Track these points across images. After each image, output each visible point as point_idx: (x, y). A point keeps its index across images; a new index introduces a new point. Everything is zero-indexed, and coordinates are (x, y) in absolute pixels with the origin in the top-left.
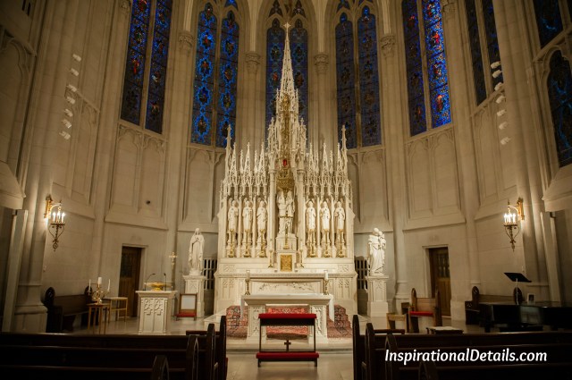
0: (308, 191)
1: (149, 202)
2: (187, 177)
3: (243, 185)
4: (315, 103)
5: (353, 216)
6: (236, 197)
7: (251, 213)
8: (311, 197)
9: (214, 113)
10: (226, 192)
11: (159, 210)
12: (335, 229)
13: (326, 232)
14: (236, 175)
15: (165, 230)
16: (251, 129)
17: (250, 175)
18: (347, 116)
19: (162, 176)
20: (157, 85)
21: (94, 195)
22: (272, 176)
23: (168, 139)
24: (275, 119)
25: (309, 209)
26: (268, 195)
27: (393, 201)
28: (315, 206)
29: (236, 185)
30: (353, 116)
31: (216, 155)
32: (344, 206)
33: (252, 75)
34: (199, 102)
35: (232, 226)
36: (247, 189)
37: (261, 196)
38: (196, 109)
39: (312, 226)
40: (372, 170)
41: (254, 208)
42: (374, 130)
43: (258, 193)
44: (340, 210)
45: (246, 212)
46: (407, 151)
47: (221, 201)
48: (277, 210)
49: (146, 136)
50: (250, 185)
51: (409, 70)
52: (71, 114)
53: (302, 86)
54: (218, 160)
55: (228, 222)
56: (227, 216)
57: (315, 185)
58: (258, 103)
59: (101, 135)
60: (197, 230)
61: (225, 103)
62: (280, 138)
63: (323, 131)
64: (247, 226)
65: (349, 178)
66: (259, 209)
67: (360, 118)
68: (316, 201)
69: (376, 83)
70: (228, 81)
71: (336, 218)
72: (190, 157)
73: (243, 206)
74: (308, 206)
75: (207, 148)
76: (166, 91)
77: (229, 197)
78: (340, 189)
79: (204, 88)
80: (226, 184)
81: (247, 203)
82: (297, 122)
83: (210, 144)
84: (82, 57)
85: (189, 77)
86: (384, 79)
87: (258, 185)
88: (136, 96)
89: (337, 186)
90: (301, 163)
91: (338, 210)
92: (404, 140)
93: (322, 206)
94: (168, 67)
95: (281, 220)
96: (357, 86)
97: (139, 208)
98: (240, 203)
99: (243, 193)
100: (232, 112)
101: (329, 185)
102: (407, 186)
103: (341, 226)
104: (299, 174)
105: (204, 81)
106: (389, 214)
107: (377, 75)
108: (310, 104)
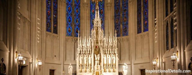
0: (104, 52)
1: (55, 56)
2: (66, 47)
3: (84, 50)
4: (107, 21)
5: (118, 59)
6: (81, 54)
7: (87, 59)
8: (105, 53)
9: (73, 25)
10: (79, 52)
11: (58, 58)
12: (113, 63)
13: (110, 65)
14: (81, 47)
15: (60, 64)
16: (86, 30)
17: (86, 47)
18: (117, 26)
19: (58, 48)
20: (55, 18)
21: (42, 55)
22: (93, 47)
23: (60, 36)
24: (93, 29)
25: (104, 57)
26: (92, 53)
27: (131, 55)
28: (106, 56)
29: (82, 50)
30: (119, 25)
31: (74, 40)
32: (115, 56)
33: (85, 11)
34: (68, 22)
35: (81, 63)
36: (85, 51)
37: (90, 53)
38: (67, 25)
39: (105, 63)
40: (125, 45)
41: (87, 57)
42: (126, 31)
43: (89, 53)
44: (114, 57)
45: (85, 58)
46: (136, 39)
47: (77, 55)
48: (94, 58)
49: (53, 36)
50: (86, 50)
51: (138, 11)
52: (39, 36)
53: (103, 14)
54: (75, 41)
55: (79, 61)
56: (79, 60)
57: (106, 50)
58: (88, 21)
59: (42, 38)
60: (70, 64)
61: (76, 21)
62: (95, 35)
63: (109, 31)
64: (85, 63)
65: (117, 48)
66: (89, 57)
67: (122, 26)
68: (107, 55)
69: (127, 14)
70: (77, 13)
71: (113, 60)
72: (66, 40)
73: (84, 56)
74: (104, 56)
75: (71, 37)
76: (58, 19)
77: (79, 54)
78: (114, 51)
79: (69, 17)
80: (78, 50)
81: (85, 56)
82: (101, 30)
83: (72, 36)
84: (40, 19)
85: (65, 14)
86: (130, 13)
87: (88, 50)
88: (50, 23)
89: (113, 50)
90: (102, 43)
91: (113, 57)
92: (135, 35)
93: (109, 56)
94: (58, 11)
95: (96, 61)
96: (121, 15)
97: (53, 58)
98: (83, 56)
99: (84, 53)
100: (79, 24)
101: (111, 50)
102: (135, 50)
103: (114, 63)
104: (101, 47)
105: (69, 14)
106: (130, 59)
107: (128, 12)
108: (105, 21)
